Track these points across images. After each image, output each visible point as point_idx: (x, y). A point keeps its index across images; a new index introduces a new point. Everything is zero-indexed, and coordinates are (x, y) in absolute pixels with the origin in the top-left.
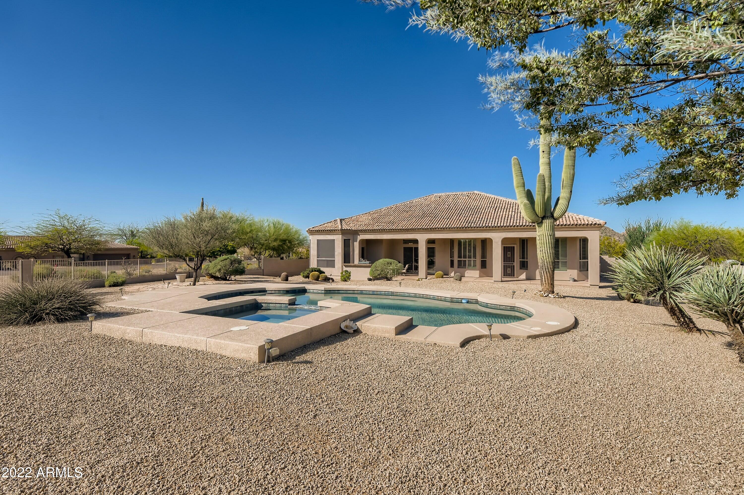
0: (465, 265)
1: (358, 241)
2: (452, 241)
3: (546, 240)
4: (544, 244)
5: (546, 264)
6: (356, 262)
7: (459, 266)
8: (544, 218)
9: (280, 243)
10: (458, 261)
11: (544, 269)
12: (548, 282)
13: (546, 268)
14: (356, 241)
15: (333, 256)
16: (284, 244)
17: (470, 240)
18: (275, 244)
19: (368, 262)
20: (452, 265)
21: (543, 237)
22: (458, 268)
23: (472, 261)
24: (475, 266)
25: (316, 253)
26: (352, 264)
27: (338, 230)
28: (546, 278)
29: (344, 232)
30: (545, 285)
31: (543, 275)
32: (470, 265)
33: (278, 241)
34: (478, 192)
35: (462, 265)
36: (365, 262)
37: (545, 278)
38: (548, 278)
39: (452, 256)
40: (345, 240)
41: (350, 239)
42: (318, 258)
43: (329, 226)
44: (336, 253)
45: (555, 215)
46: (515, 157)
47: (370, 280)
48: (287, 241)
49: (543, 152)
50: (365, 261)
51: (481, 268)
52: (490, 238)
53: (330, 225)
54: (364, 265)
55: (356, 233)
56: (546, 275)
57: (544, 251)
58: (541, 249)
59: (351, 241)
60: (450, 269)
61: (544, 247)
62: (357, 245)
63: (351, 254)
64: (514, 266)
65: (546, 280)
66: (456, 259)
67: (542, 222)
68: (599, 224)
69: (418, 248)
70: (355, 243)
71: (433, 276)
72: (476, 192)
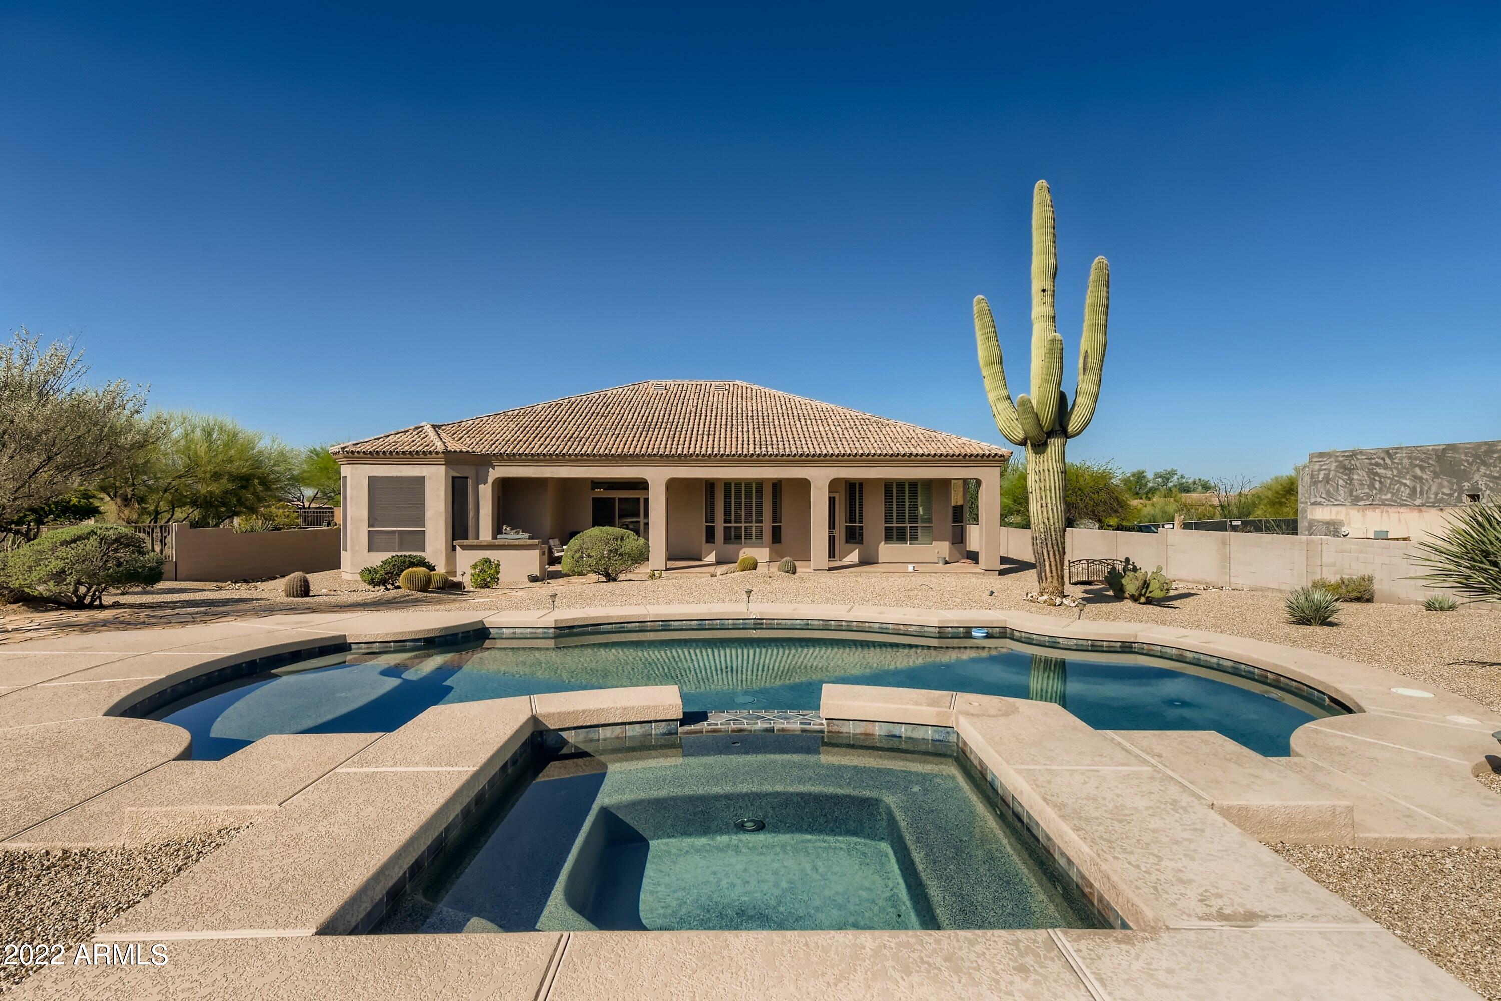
0: (738, 537)
1: (490, 481)
2: (710, 485)
3: (1055, 483)
4: (1050, 491)
5: (1053, 533)
6: (486, 534)
7: (727, 539)
8: (1050, 434)
9: (230, 487)
10: (725, 527)
11: (1050, 545)
12: (1057, 573)
13: (1054, 542)
14: (485, 483)
15: (420, 520)
16: (244, 488)
17: (748, 483)
18: (215, 488)
19: (527, 535)
20: (710, 536)
21: (1049, 475)
22: (725, 543)
23: (753, 529)
24: (759, 536)
25: (365, 513)
26: (475, 542)
27: (437, 453)
28: (1053, 564)
29: (451, 458)
30: (1049, 579)
31: (1046, 557)
32: (748, 536)
33: (224, 481)
34: (744, 384)
35: (734, 537)
36: (519, 536)
37: (1050, 565)
38: (1056, 565)
39: (710, 517)
40: (454, 478)
41: (467, 478)
42: (370, 525)
43: (405, 443)
44: (428, 514)
45: (1071, 428)
46: (981, 297)
47: (534, 579)
48: (256, 482)
49: (1044, 291)
50: (518, 533)
51: (773, 543)
52: (805, 479)
53: (405, 438)
54: (517, 542)
55: (485, 461)
56: (1052, 559)
57: (1049, 505)
58: (1044, 502)
59: (470, 482)
60: (706, 546)
61: (1051, 498)
62: (486, 493)
63: (471, 514)
64: (834, 536)
65: (1054, 568)
66: (720, 526)
67: (1045, 445)
68: (1001, 456)
69: (648, 499)
70: (481, 487)
71: (732, 565)
72: (738, 382)
